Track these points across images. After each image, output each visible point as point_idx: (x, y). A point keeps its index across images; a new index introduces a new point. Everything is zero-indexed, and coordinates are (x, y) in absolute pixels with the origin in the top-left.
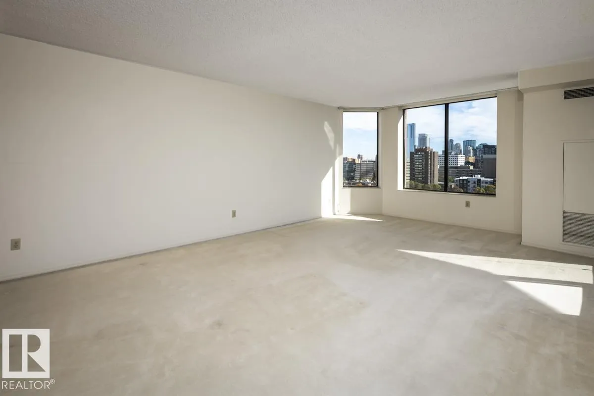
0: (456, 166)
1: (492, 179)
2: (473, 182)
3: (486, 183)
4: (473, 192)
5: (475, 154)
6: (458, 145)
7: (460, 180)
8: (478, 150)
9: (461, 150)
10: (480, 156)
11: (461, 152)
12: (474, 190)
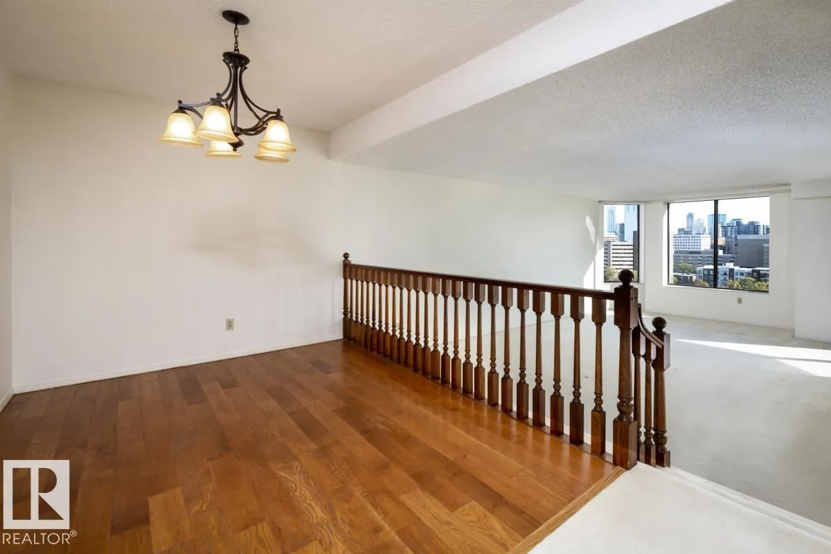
0: (698, 250)
1: (751, 269)
2: (723, 273)
3: (742, 274)
4: (724, 287)
5: (725, 234)
6: (701, 221)
7: (704, 269)
8: (729, 229)
9: (705, 228)
10: (733, 236)
11: (705, 231)
12: (725, 284)
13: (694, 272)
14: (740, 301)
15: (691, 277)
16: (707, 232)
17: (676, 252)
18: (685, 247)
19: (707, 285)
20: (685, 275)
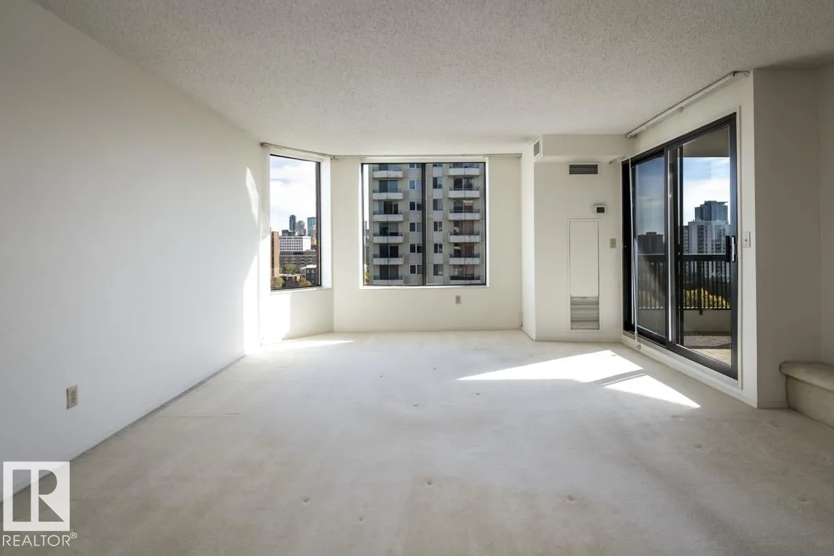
0: (301, 251)
6: (303, 223)
7: (307, 269)
13: (298, 273)
14: (458, 300)
15: (296, 278)
16: (307, 234)
17: (281, 253)
18: (289, 248)
19: (310, 283)
20: (290, 275)
